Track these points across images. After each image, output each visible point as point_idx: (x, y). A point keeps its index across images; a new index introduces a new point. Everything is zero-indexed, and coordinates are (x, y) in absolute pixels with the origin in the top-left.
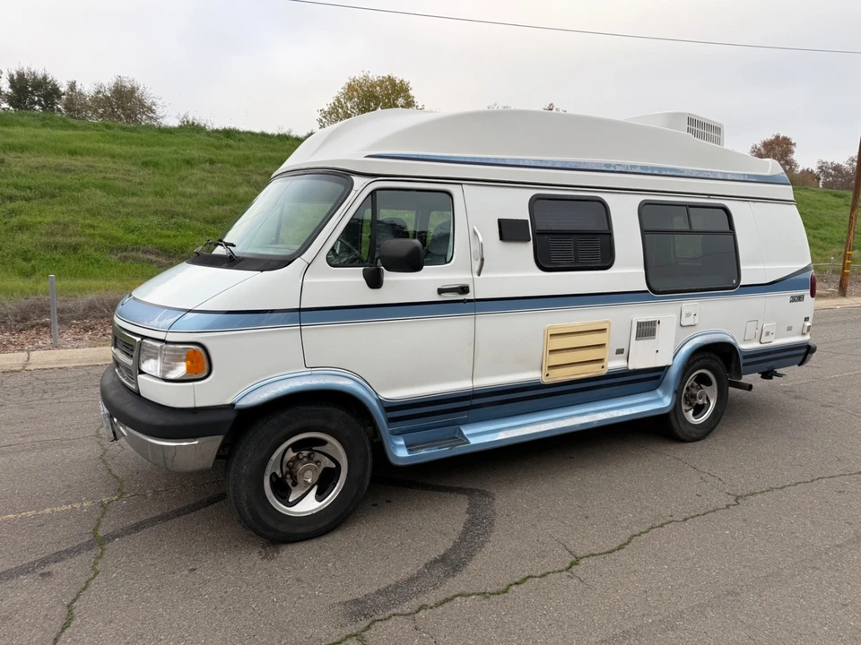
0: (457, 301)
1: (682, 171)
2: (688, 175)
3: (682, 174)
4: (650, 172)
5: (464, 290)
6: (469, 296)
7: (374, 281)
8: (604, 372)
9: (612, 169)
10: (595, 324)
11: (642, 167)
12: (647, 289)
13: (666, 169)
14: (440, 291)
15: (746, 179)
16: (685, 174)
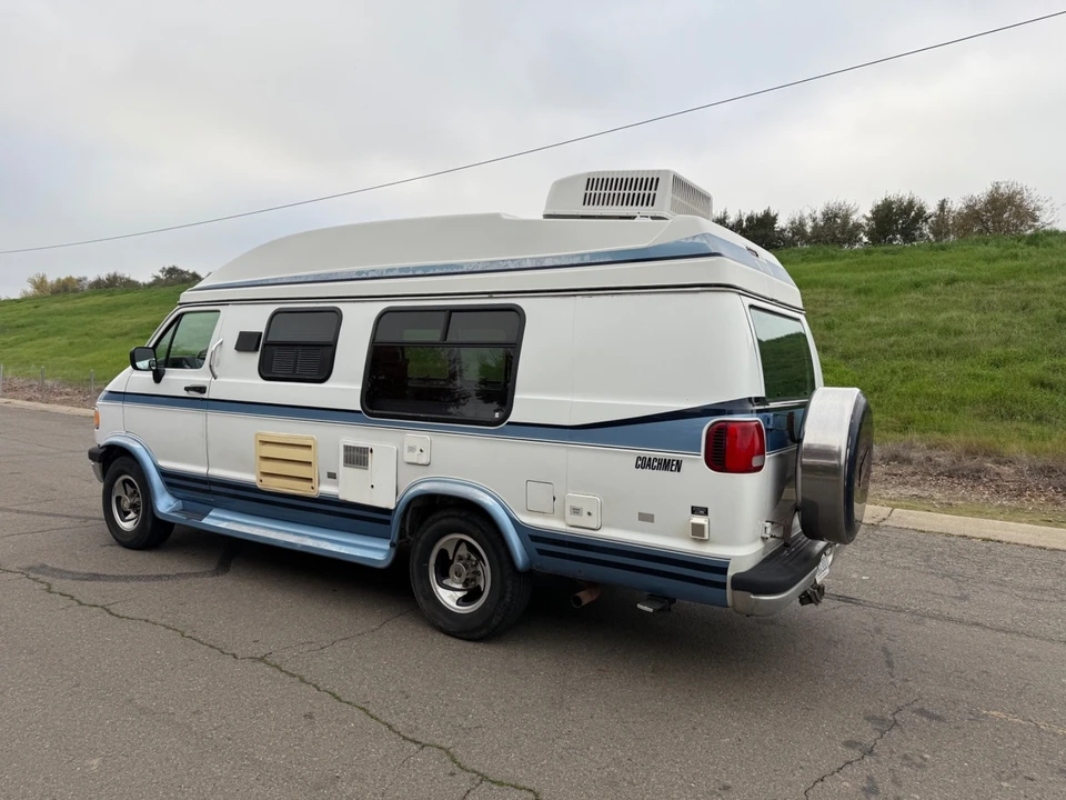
0: (197, 399)
1: (461, 266)
2: (470, 269)
3: (460, 270)
4: (411, 273)
5: (202, 389)
6: (205, 396)
7: (158, 378)
8: (313, 494)
9: (364, 276)
10: (301, 438)
11: (401, 269)
12: (360, 409)
13: (434, 267)
14: (187, 389)
15: (587, 260)
16: (465, 270)
